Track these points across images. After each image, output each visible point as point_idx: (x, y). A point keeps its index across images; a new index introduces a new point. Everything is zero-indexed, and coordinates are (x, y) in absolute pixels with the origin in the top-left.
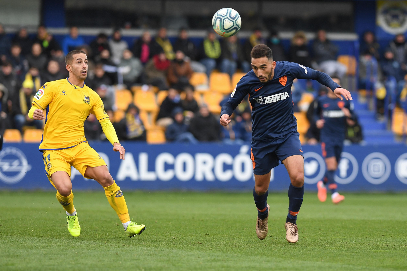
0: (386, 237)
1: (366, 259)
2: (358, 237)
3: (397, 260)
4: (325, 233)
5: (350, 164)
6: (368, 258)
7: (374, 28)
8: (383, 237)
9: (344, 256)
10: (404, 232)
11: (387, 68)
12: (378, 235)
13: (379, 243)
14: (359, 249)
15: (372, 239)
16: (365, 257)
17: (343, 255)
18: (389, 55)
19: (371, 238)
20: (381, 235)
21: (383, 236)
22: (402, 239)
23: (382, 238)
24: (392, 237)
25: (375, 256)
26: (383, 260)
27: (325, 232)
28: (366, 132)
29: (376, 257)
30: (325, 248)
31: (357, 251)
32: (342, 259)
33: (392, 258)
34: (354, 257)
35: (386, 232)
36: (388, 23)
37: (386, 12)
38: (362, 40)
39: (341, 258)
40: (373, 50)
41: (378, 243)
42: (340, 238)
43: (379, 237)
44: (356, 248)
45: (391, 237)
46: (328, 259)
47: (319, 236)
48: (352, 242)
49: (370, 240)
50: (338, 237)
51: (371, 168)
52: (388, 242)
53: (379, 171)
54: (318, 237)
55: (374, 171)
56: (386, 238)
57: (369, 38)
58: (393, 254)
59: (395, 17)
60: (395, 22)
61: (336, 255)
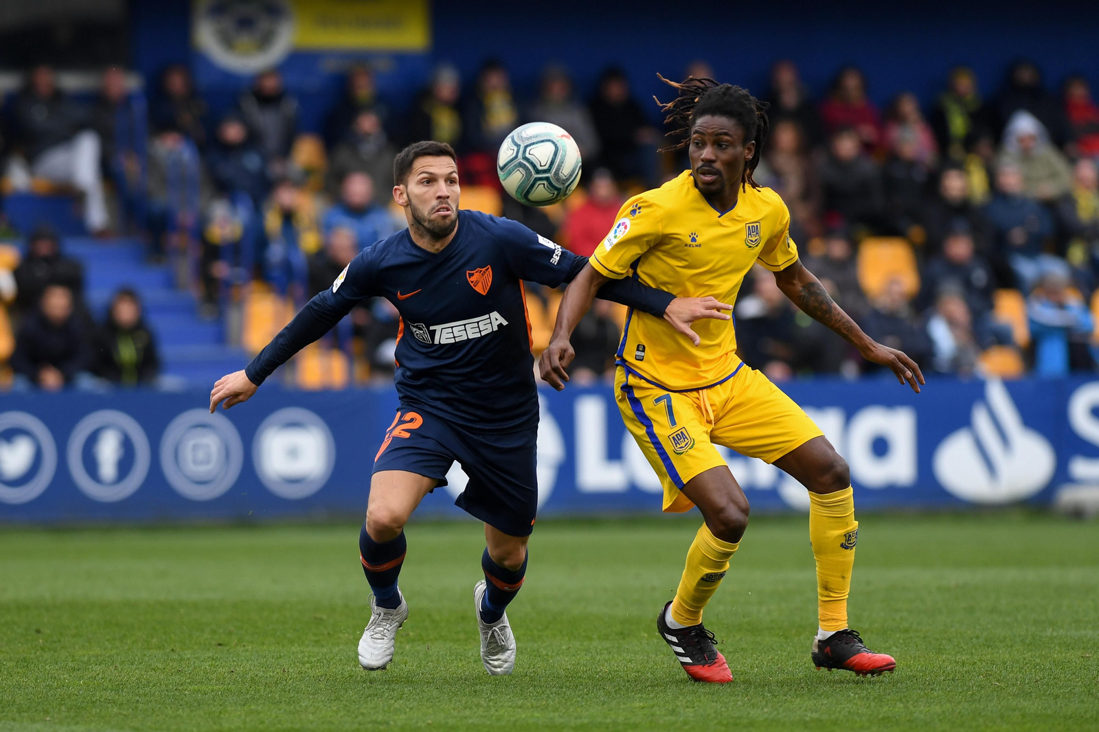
0: (228, 648)
1: (170, 712)
2: (149, 649)
3: (258, 713)
4: (55, 642)
5: (127, 446)
6: (178, 710)
7: (189, 57)
8: (220, 647)
9: (109, 705)
10: (278, 633)
11: (227, 170)
12: (205, 644)
13: (209, 666)
14: (151, 684)
15: (188, 654)
16: (169, 708)
17: (108, 701)
18: (233, 132)
19: (186, 652)
20: (214, 643)
21: (220, 645)
22: (274, 652)
23: (216, 653)
24: (247, 647)
25: (196, 704)
26: (220, 713)
27: (55, 639)
28: (168, 351)
29: (199, 705)
30: (55, 684)
31: (147, 690)
32: (103, 714)
33: (246, 708)
34: (136, 708)
35: (230, 633)
36: (228, 42)
37: (218, 10)
38: (156, 91)
39: (101, 710)
40: (187, 118)
41: (206, 665)
42: (99, 653)
43: (209, 650)
44: (144, 682)
45: (243, 648)
46: (64, 714)
47: (38, 650)
48: (132, 664)
49: (182, 659)
50: (92, 653)
51: (188, 454)
52: (234, 661)
53: (207, 462)
54: (35, 653)
55: (195, 462)
56: (228, 650)
57: (177, 82)
58: (248, 696)
59: (245, 24)
60: (245, 40)
61: (88, 703)
